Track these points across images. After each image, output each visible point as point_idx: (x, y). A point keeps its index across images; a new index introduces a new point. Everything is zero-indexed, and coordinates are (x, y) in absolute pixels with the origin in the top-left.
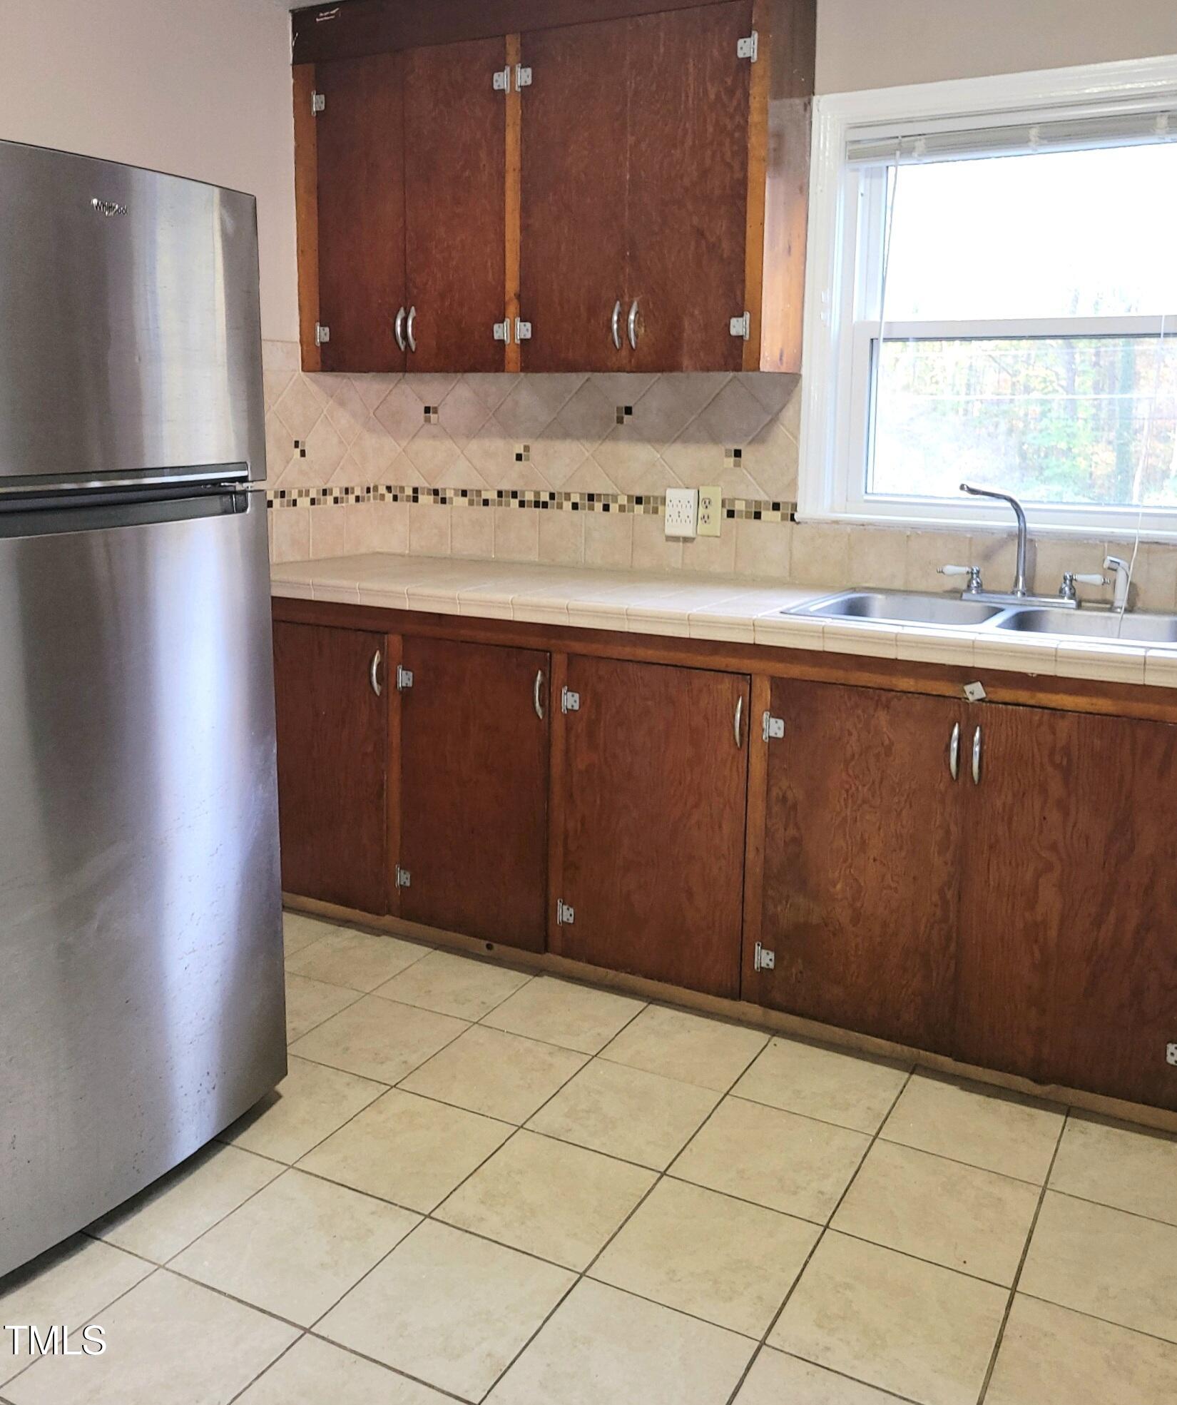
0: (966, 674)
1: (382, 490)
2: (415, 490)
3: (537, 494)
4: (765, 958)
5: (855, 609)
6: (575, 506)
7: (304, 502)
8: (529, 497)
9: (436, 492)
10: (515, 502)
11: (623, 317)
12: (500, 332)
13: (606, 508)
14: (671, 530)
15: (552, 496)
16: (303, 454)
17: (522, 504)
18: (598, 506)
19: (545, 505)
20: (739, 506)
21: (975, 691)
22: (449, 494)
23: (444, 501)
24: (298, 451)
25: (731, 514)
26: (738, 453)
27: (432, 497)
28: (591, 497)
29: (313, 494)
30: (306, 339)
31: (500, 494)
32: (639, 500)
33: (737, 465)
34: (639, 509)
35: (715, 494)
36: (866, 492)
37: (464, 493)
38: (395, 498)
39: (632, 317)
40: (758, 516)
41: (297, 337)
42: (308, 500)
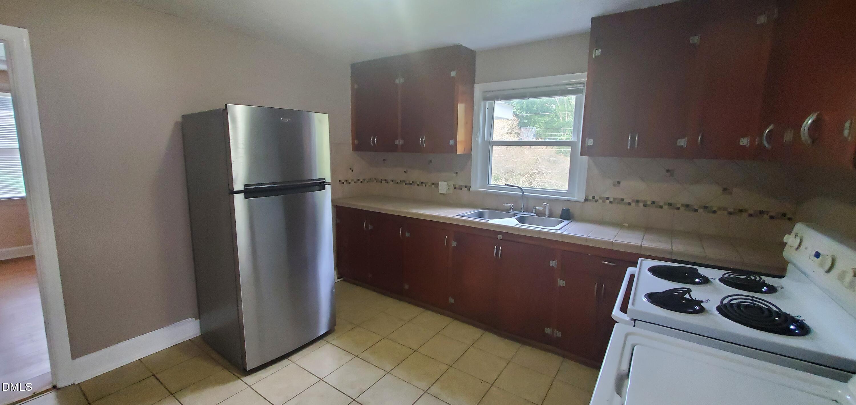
0: (500, 233)
1: (374, 179)
2: (381, 180)
3: (409, 182)
4: (451, 300)
5: (481, 215)
6: (418, 185)
7: (352, 183)
8: (407, 182)
9: (386, 180)
10: (404, 183)
11: (422, 139)
12: (397, 142)
13: (426, 186)
14: (440, 192)
15: (413, 182)
16: (352, 171)
17: (406, 184)
18: (424, 185)
19: (411, 184)
20: (457, 186)
21: (499, 237)
22: (389, 181)
23: (388, 182)
24: (351, 170)
25: (455, 188)
26: (457, 173)
27: (385, 181)
28: (422, 183)
29: (355, 180)
30: (353, 143)
31: (401, 181)
32: (433, 184)
33: (456, 176)
34: (433, 186)
35: (451, 183)
36: (488, 184)
37: (392, 181)
38: (377, 182)
39: (424, 139)
40: (461, 189)
41: (351, 143)
42: (354, 182)
